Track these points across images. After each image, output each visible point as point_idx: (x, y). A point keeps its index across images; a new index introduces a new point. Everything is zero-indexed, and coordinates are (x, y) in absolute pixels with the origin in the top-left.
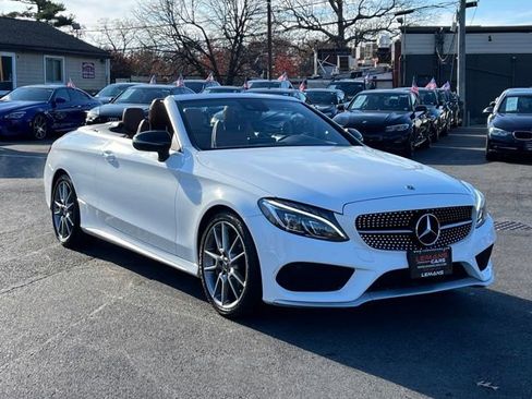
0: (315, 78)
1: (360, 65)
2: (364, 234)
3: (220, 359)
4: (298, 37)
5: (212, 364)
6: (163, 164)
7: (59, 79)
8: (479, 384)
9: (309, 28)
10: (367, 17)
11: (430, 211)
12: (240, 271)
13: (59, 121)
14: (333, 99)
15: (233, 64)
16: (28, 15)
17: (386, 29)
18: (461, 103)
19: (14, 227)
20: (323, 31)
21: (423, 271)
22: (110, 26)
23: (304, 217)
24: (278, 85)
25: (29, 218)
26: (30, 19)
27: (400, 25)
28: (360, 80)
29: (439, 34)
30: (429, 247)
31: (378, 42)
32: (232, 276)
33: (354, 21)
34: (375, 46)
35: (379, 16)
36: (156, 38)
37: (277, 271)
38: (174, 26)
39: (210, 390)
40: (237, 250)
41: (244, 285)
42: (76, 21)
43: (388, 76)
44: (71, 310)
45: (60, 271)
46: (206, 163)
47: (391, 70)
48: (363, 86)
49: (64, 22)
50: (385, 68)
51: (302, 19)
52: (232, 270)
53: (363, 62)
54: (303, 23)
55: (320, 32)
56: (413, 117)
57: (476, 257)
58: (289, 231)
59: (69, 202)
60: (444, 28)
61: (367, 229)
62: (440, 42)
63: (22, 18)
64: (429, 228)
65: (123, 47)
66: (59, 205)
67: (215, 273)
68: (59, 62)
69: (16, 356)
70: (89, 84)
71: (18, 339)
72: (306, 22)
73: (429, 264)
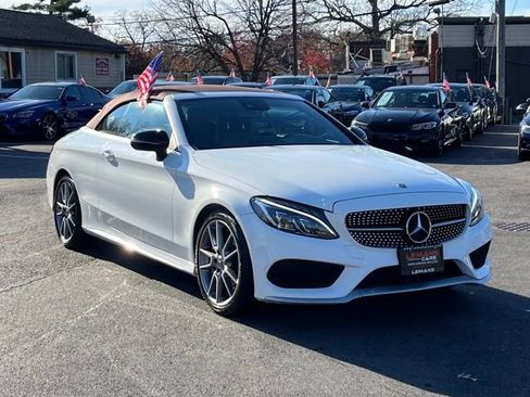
0: (346, 73)
1: (394, 58)
2: (353, 232)
3: (210, 354)
4: (330, 29)
5: (201, 357)
6: (161, 164)
7: (71, 75)
8: (459, 376)
9: (341, 19)
10: (404, 7)
11: (422, 209)
12: (234, 269)
13: (70, 120)
14: (360, 95)
15: (258, 58)
16: (40, 7)
17: (425, 20)
18: (499, 100)
19: (16, 229)
20: (356, 22)
21: (414, 268)
22: (129, 18)
23: (295, 214)
24: (302, 82)
25: (33, 220)
26: (42, 12)
27: (436, 15)
28: (391, 75)
29: (479, 24)
30: (420, 245)
31: (414, 34)
32: (225, 274)
33: (389, 12)
34: (411, 38)
35: (417, 6)
36: (176, 31)
37: (268, 269)
38: (195, 18)
39: (196, 381)
40: (230, 248)
41: (237, 282)
42: (91, 13)
43: (425, 70)
44: (68, 308)
45: (59, 271)
46: (201, 162)
47: (427, 64)
48: (394, 82)
49: (79, 14)
50: (422, 62)
51: (333, 10)
52: (226, 267)
53: (398, 55)
54: (334, 14)
55: (353, 24)
56: (441, 114)
57: (470, 255)
58: (281, 229)
59: (71, 203)
60: (484, 18)
61: (357, 226)
62: (480, 34)
63: (34, 11)
64: (419, 225)
65: (142, 41)
66: (61, 205)
67: (209, 271)
68: (71, 58)
69: (11, 350)
70: (102, 81)
71: (13, 335)
72: (338, 13)
73: (420, 261)
